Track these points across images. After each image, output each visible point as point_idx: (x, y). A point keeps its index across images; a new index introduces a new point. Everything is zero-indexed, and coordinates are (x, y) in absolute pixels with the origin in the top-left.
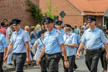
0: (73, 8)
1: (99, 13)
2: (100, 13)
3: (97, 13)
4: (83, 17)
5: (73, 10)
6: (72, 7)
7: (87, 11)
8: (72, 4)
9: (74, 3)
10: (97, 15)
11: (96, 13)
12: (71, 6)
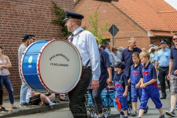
0: (133, 25)
1: (176, 32)
4: (149, 39)
5: (133, 28)
6: (132, 23)
7: (156, 30)
8: (131, 19)
9: (134, 18)
11: (172, 33)
12: (130, 22)
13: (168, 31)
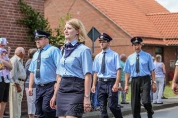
0: (116, 30)
1: (170, 39)
2: (172, 39)
3: (167, 39)
6: (114, 28)
7: (144, 36)
8: (112, 22)
9: (117, 21)
10: (167, 45)
11: (164, 40)
12: (111, 26)
13: (160, 38)
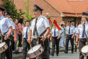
0: (52, 9)
1: (79, 14)
2: (80, 14)
3: (77, 14)
4: (62, 18)
5: (51, 11)
6: (51, 8)
7: (66, 12)
9: (53, 4)
10: (77, 17)
11: (76, 14)
12: (50, 7)
13: (74, 13)
